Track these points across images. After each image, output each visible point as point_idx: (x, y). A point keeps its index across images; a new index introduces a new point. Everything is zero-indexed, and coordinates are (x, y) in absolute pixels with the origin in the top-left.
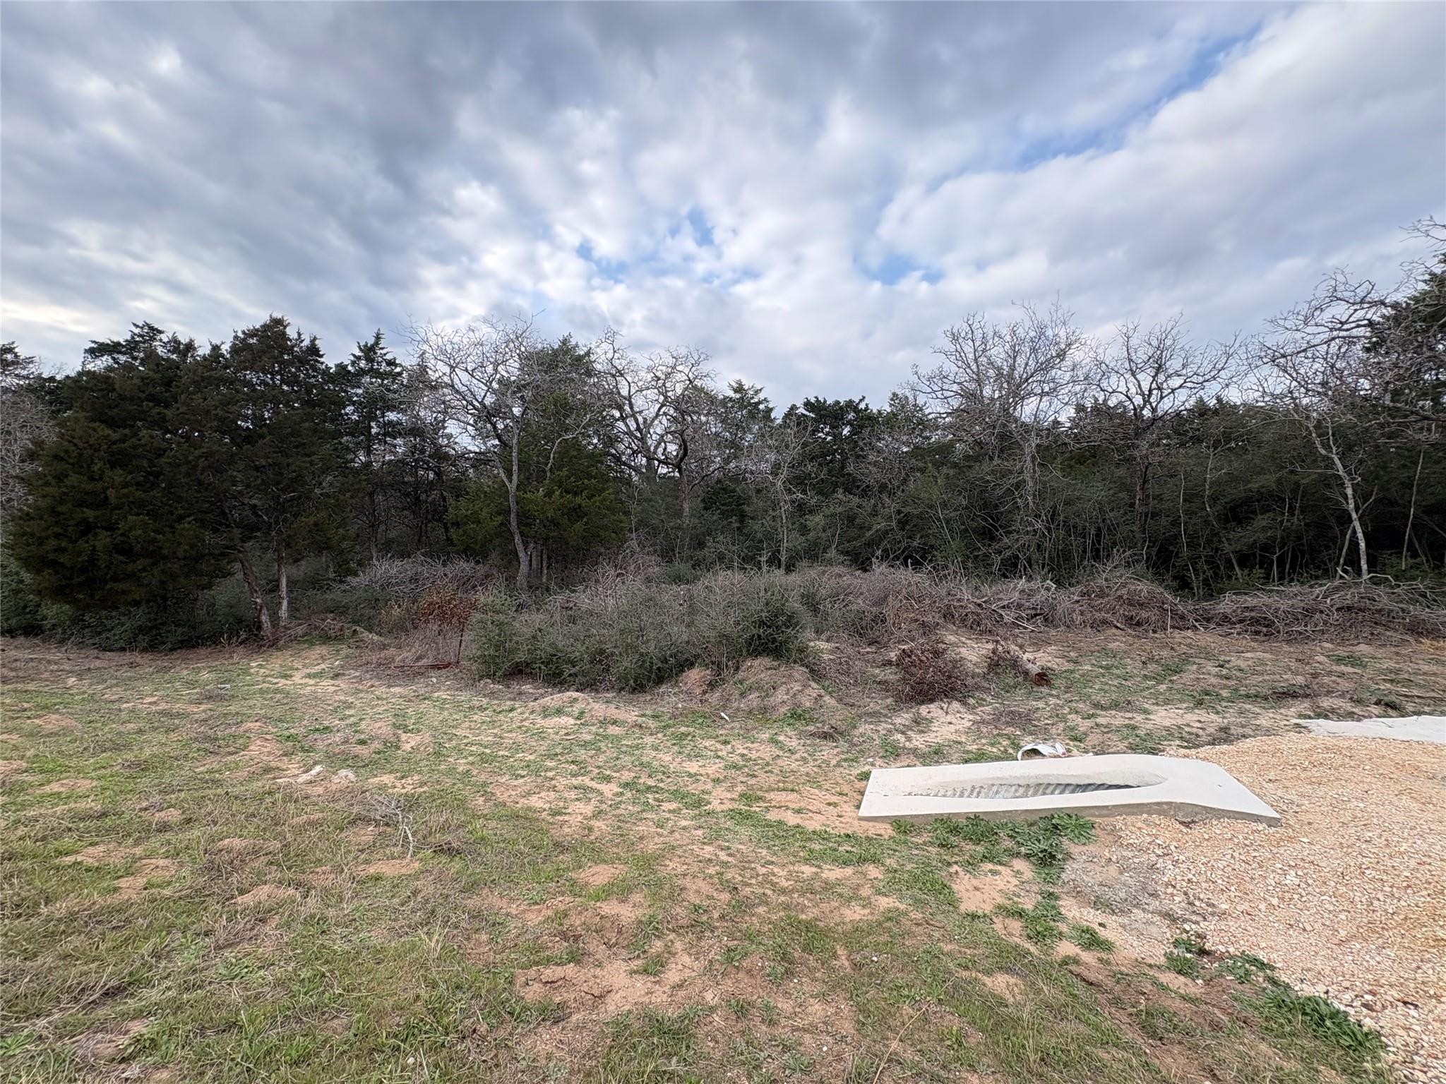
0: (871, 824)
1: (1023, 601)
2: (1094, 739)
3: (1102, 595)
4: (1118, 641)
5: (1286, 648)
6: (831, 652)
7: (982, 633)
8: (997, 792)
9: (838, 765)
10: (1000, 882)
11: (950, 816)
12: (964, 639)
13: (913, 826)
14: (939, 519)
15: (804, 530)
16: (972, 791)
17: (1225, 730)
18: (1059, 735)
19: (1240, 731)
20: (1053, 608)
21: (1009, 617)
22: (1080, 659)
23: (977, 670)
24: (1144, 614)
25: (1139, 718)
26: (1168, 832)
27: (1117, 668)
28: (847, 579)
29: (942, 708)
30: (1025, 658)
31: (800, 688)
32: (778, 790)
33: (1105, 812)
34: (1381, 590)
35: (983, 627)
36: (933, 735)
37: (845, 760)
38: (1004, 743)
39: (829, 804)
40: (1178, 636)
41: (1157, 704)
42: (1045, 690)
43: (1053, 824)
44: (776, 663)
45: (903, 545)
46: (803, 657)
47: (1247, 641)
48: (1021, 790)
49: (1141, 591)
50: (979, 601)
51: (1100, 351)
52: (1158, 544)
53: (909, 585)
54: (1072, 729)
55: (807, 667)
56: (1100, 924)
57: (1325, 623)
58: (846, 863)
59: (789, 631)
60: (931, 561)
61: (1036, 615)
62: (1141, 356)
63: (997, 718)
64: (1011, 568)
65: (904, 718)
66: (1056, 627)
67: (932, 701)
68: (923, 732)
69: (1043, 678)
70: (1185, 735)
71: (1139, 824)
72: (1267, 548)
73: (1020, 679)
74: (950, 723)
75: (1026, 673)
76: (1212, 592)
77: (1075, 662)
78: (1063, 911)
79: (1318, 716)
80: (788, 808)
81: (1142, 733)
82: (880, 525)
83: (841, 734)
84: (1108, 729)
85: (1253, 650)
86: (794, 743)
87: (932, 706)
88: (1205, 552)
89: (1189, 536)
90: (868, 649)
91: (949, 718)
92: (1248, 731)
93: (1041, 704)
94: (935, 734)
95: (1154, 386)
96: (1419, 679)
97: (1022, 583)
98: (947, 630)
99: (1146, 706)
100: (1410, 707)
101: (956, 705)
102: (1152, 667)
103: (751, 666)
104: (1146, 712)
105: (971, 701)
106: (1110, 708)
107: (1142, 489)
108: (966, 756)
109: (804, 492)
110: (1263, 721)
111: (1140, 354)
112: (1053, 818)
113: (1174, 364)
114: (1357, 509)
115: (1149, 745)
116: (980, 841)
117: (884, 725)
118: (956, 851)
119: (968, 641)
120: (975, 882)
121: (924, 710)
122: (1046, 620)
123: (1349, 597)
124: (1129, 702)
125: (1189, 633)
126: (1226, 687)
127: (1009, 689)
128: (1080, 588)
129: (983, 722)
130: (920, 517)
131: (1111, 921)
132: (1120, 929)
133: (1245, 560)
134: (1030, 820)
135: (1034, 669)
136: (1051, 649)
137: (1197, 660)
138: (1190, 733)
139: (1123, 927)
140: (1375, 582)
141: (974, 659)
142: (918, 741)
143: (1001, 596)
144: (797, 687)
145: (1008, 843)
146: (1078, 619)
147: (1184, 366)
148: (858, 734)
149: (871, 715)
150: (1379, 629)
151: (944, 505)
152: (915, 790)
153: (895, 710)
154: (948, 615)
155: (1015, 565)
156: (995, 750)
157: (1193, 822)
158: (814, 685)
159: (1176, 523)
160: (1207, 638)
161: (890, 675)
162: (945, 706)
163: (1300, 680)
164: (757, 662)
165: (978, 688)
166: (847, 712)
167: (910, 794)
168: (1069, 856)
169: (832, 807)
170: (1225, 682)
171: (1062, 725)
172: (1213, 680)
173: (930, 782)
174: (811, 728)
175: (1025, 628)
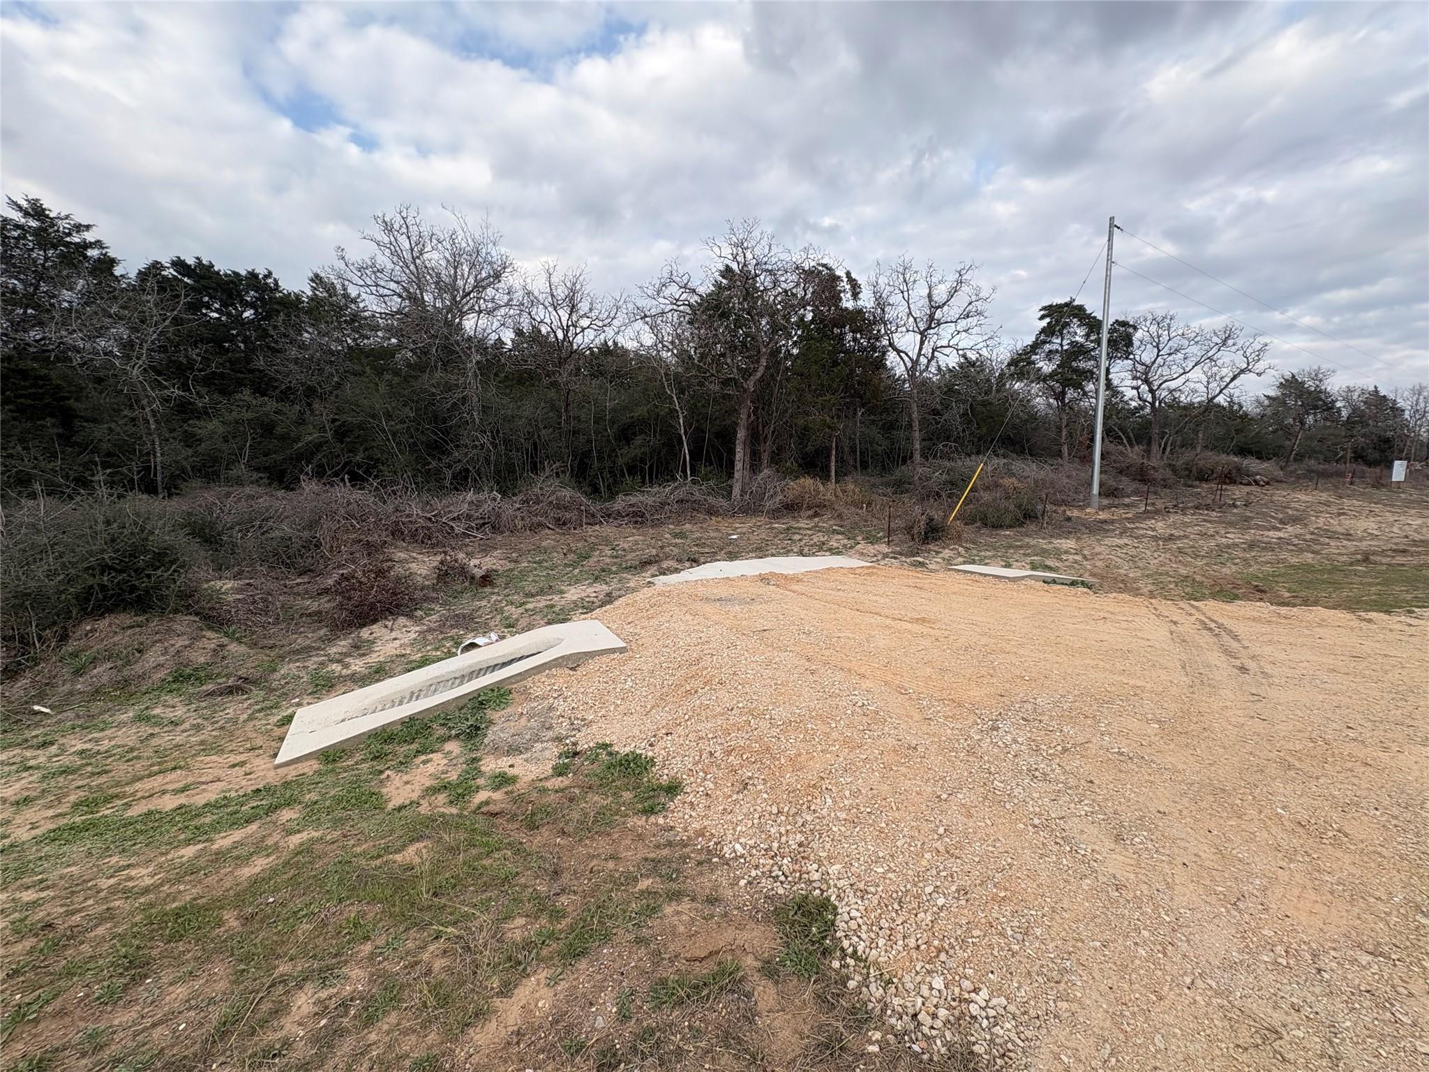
0: (291, 767)
1: (472, 512)
2: (523, 622)
3: (537, 502)
4: (548, 539)
5: (651, 531)
6: (239, 591)
7: (433, 546)
8: (435, 690)
9: (251, 718)
10: (430, 768)
11: (384, 728)
12: (415, 555)
13: (343, 751)
14: (383, 431)
15: (190, 440)
16: (411, 697)
17: (609, 595)
18: (496, 626)
19: (618, 593)
20: (499, 516)
21: (459, 528)
22: (520, 559)
23: (427, 583)
24: (568, 515)
25: (556, 598)
26: (561, 677)
27: (546, 561)
28: (263, 502)
29: (386, 627)
30: (472, 564)
31: (187, 643)
32: (149, 776)
33: (519, 678)
34: (696, 487)
35: (434, 541)
36: (374, 655)
37: (260, 711)
38: (448, 645)
39: (234, 766)
40: (590, 529)
41: (570, 585)
42: (488, 590)
43: (479, 702)
44: (140, 619)
45: (343, 460)
46: (188, 602)
47: (630, 529)
48: (458, 681)
49: (565, 496)
50: (429, 515)
51: (528, 280)
52: (579, 458)
53: (349, 503)
54: (507, 618)
55: (197, 614)
56: (510, 766)
57: (671, 511)
58: (249, 821)
59: (159, 572)
60: (376, 477)
61: (484, 524)
62: (561, 293)
63: (442, 625)
64: (462, 480)
65: (343, 645)
66: (502, 533)
67: (375, 621)
68: (364, 655)
69: (487, 579)
70: (585, 604)
71: (543, 679)
72: (642, 461)
73: (467, 584)
74: (395, 639)
75: (473, 578)
76: (612, 495)
77: (516, 562)
78: (483, 768)
79: (661, 574)
80: (164, 792)
81: (557, 609)
82: (311, 436)
83: (254, 683)
84: (535, 611)
85: (634, 535)
86: (180, 711)
87: (375, 626)
88: (608, 464)
89: (598, 452)
90: (299, 580)
91: (394, 635)
92: (622, 592)
93: (484, 603)
94: (377, 654)
95: (570, 323)
96: (708, 542)
97: (470, 496)
98: (396, 548)
99: (563, 588)
100: (702, 560)
101: (402, 620)
102: (571, 556)
103: (93, 630)
104: (562, 592)
105: (419, 613)
106: (538, 594)
107: (566, 411)
108: (409, 666)
109: (185, 387)
110: (632, 584)
111: (559, 291)
112: (479, 695)
113: (584, 307)
114: (686, 433)
115: (561, 617)
116: (414, 739)
117: (316, 659)
118: (390, 757)
119: (419, 556)
120: (405, 778)
121: (365, 633)
122: (493, 528)
123: (681, 493)
124: (551, 587)
125: (597, 527)
126: (615, 564)
127: (457, 595)
128: (520, 497)
129: (430, 630)
130: (360, 426)
131: (518, 760)
132: (525, 763)
133: (632, 470)
134: (460, 705)
135: (478, 573)
136: (497, 553)
137: (600, 547)
138: (588, 602)
139: (526, 760)
140: (694, 482)
141: (424, 572)
142: (357, 665)
143: (451, 508)
144: (180, 642)
145: (441, 731)
146: (520, 524)
147: (591, 310)
148: (279, 677)
149: (297, 652)
150: (695, 513)
151: (389, 416)
152: (349, 715)
153: (330, 640)
154: (397, 532)
155: (466, 478)
156: (439, 653)
157: (578, 665)
158: (209, 634)
159: (590, 441)
160: (607, 530)
161: (324, 604)
162: (389, 624)
163: (654, 552)
164: (103, 624)
165: (427, 599)
166: (263, 657)
167: (343, 721)
168: (491, 722)
169: (237, 768)
170: (615, 560)
171: (499, 617)
172: (608, 560)
173: (366, 702)
174: (210, 687)
175: (475, 537)
